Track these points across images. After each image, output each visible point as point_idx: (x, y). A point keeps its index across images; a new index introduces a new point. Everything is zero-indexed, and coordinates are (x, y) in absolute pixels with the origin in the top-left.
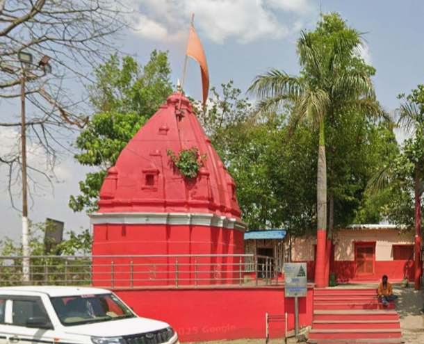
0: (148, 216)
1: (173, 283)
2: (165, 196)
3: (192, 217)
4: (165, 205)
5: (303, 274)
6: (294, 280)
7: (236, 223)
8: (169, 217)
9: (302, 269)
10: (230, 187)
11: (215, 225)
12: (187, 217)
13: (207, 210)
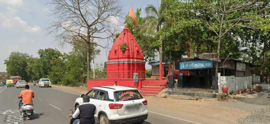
0: (115, 62)
1: (114, 78)
2: (118, 56)
3: (123, 61)
4: (118, 58)
5: (137, 76)
6: (135, 78)
7: (137, 61)
8: (119, 62)
9: (137, 75)
10: (136, 52)
11: (129, 63)
12: (122, 61)
13: (127, 59)
